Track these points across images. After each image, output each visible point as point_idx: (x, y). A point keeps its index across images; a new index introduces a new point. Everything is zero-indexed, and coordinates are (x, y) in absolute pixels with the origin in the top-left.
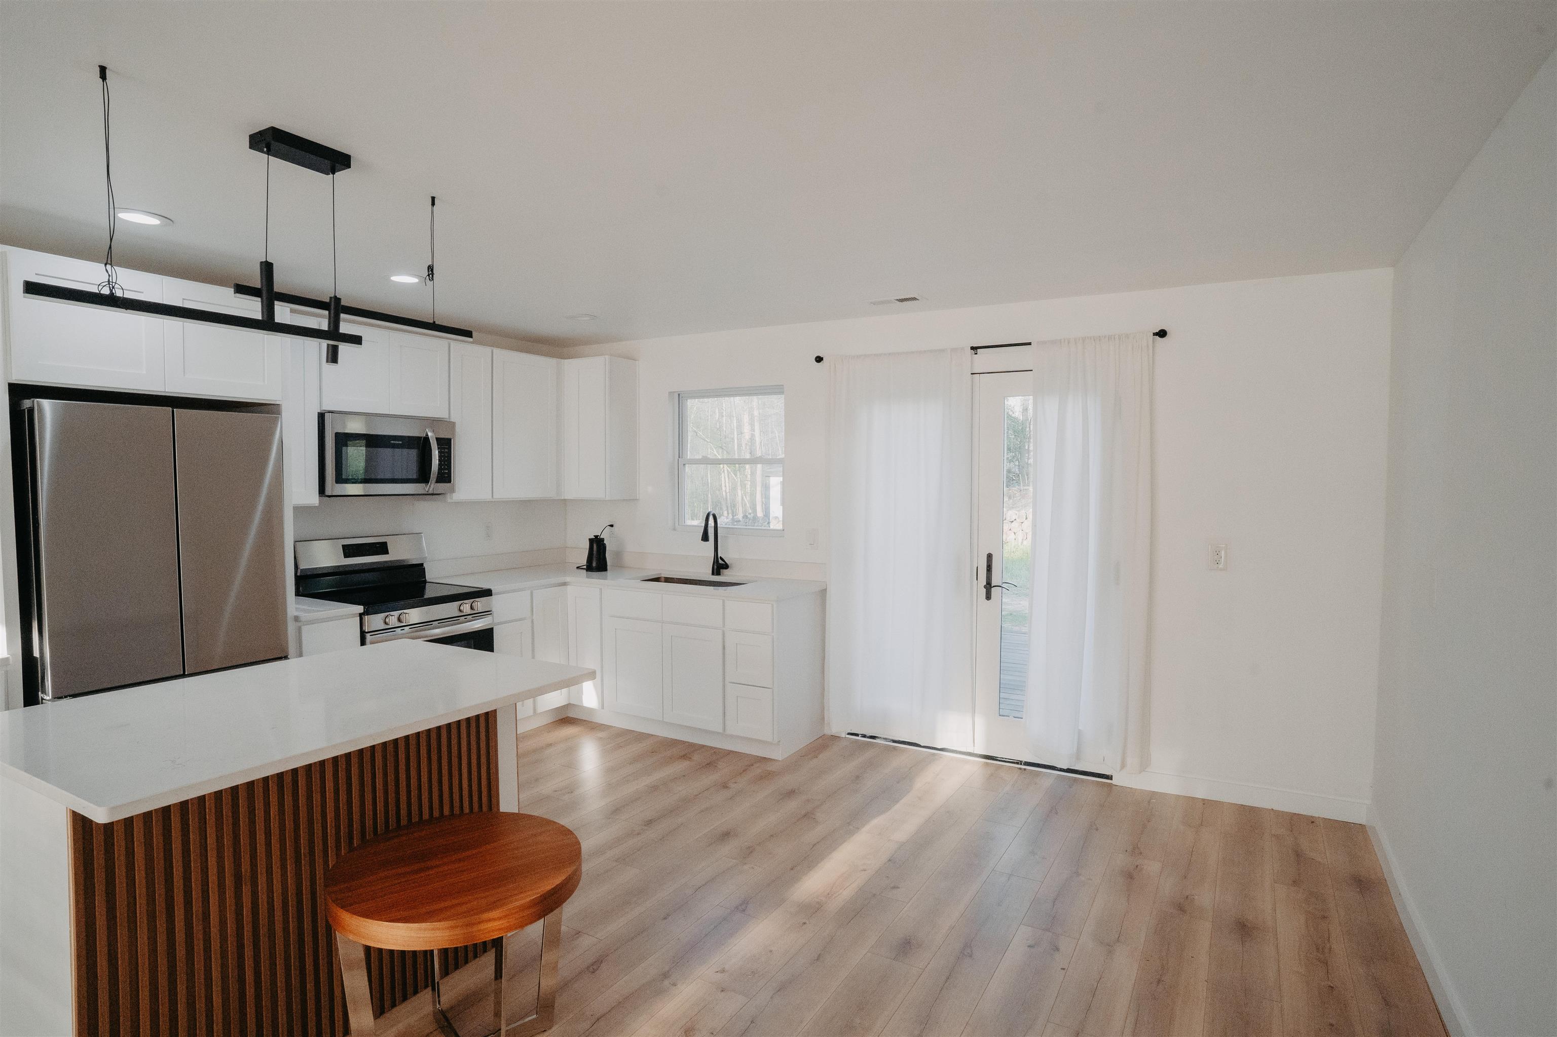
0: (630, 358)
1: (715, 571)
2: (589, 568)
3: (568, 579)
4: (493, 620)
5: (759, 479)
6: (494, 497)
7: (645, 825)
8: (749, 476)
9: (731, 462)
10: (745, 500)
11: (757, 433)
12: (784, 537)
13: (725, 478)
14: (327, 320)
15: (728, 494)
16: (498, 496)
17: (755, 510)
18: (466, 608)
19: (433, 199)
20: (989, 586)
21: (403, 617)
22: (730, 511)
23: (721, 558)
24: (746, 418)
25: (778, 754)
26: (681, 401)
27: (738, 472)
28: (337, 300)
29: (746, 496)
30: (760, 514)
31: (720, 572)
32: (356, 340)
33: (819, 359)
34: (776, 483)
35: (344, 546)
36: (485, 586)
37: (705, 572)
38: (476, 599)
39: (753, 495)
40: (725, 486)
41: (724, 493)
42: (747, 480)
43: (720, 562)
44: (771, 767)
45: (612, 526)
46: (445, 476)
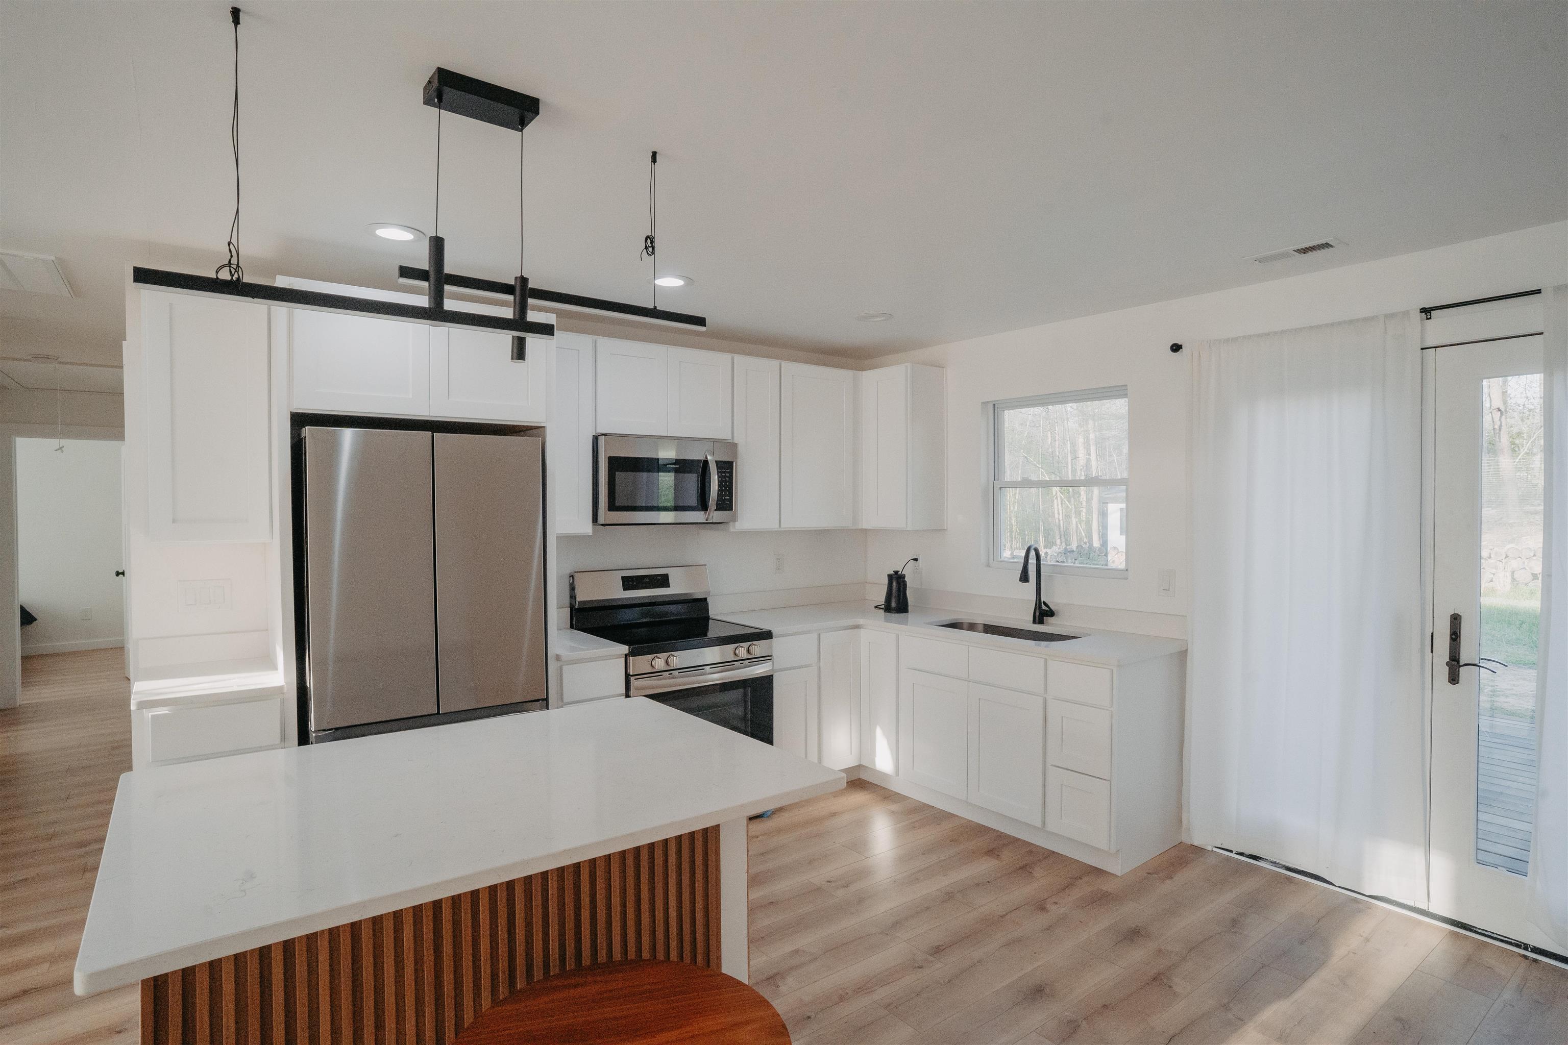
0: (939, 365)
1: (1037, 618)
2: (888, 609)
3: (861, 621)
4: (773, 666)
5: (1095, 505)
6: (782, 526)
7: (931, 955)
8: (1084, 503)
9: (1064, 484)
10: (1081, 528)
11: (1093, 457)
12: (1127, 579)
13: (1058, 505)
14: (512, 309)
15: (1061, 522)
16: (786, 525)
17: (1091, 541)
18: (742, 652)
19: (654, 155)
20: (1455, 664)
21: (671, 660)
22: (1063, 540)
23: (1045, 603)
24: (1081, 440)
25: (1117, 867)
26: (996, 411)
27: (1072, 498)
28: (524, 280)
29: (1080, 524)
30: (1096, 544)
31: (1043, 620)
32: (547, 330)
33: (1176, 348)
34: (1115, 512)
35: (623, 578)
36: (766, 627)
37: (1024, 619)
38: (754, 642)
39: (1089, 523)
40: (1059, 514)
41: (1057, 521)
42: (1082, 507)
43: (1044, 607)
44: (1108, 886)
45: (916, 560)
46: (726, 503)
